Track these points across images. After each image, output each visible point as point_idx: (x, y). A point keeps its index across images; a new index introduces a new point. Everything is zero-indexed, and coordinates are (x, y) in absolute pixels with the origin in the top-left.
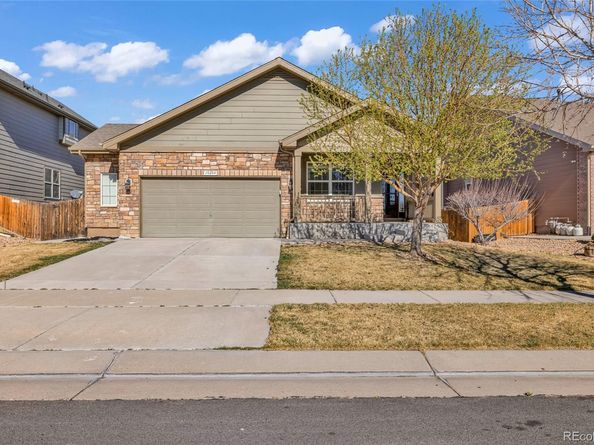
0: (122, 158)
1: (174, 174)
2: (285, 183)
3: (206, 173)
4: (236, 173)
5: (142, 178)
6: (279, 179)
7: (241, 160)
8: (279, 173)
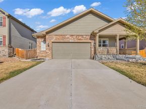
0: (47, 37)
1: (61, 41)
2: (92, 44)
3: (70, 41)
4: (79, 41)
5: (53, 42)
6: (91, 43)
7: (80, 37)
8: (91, 41)
